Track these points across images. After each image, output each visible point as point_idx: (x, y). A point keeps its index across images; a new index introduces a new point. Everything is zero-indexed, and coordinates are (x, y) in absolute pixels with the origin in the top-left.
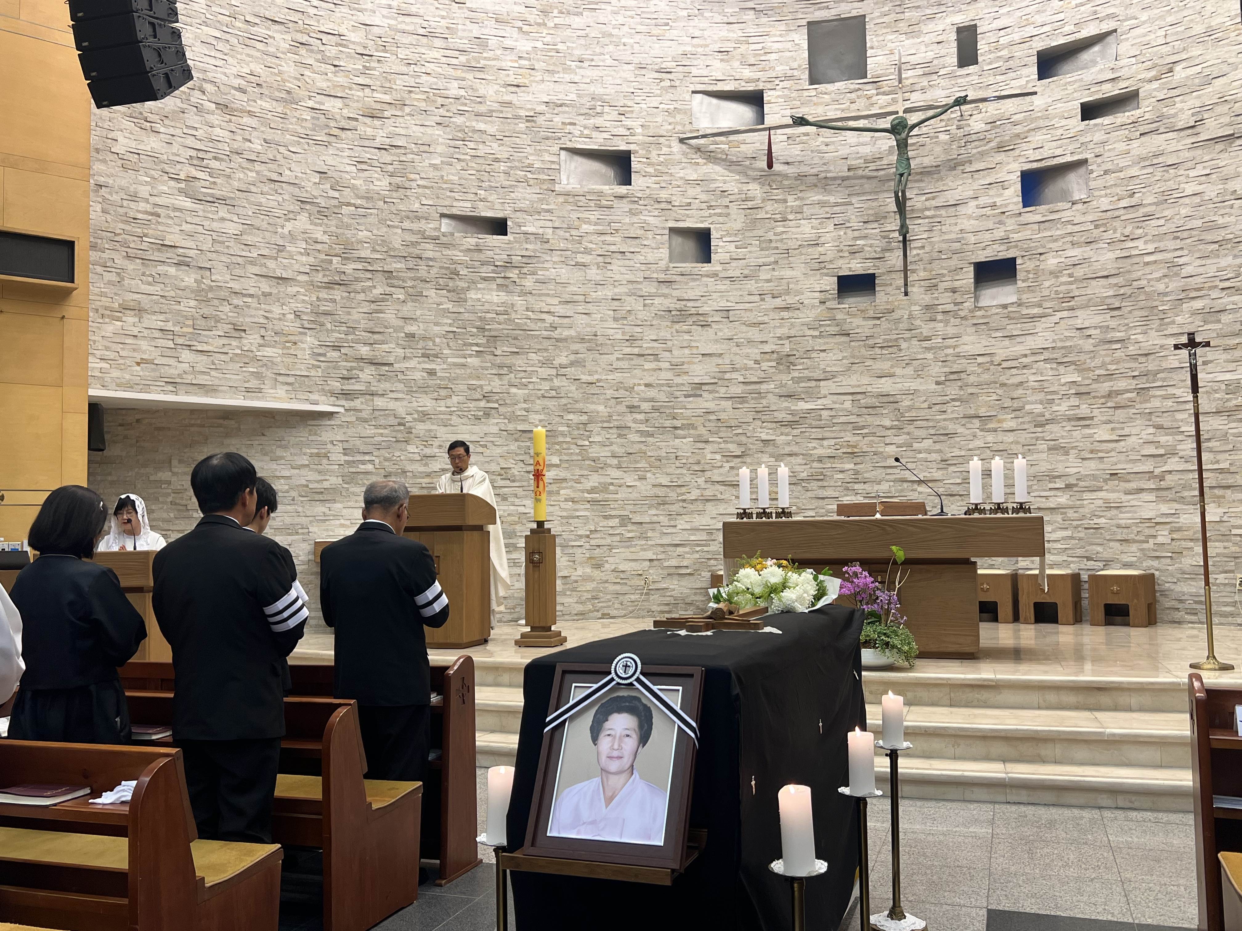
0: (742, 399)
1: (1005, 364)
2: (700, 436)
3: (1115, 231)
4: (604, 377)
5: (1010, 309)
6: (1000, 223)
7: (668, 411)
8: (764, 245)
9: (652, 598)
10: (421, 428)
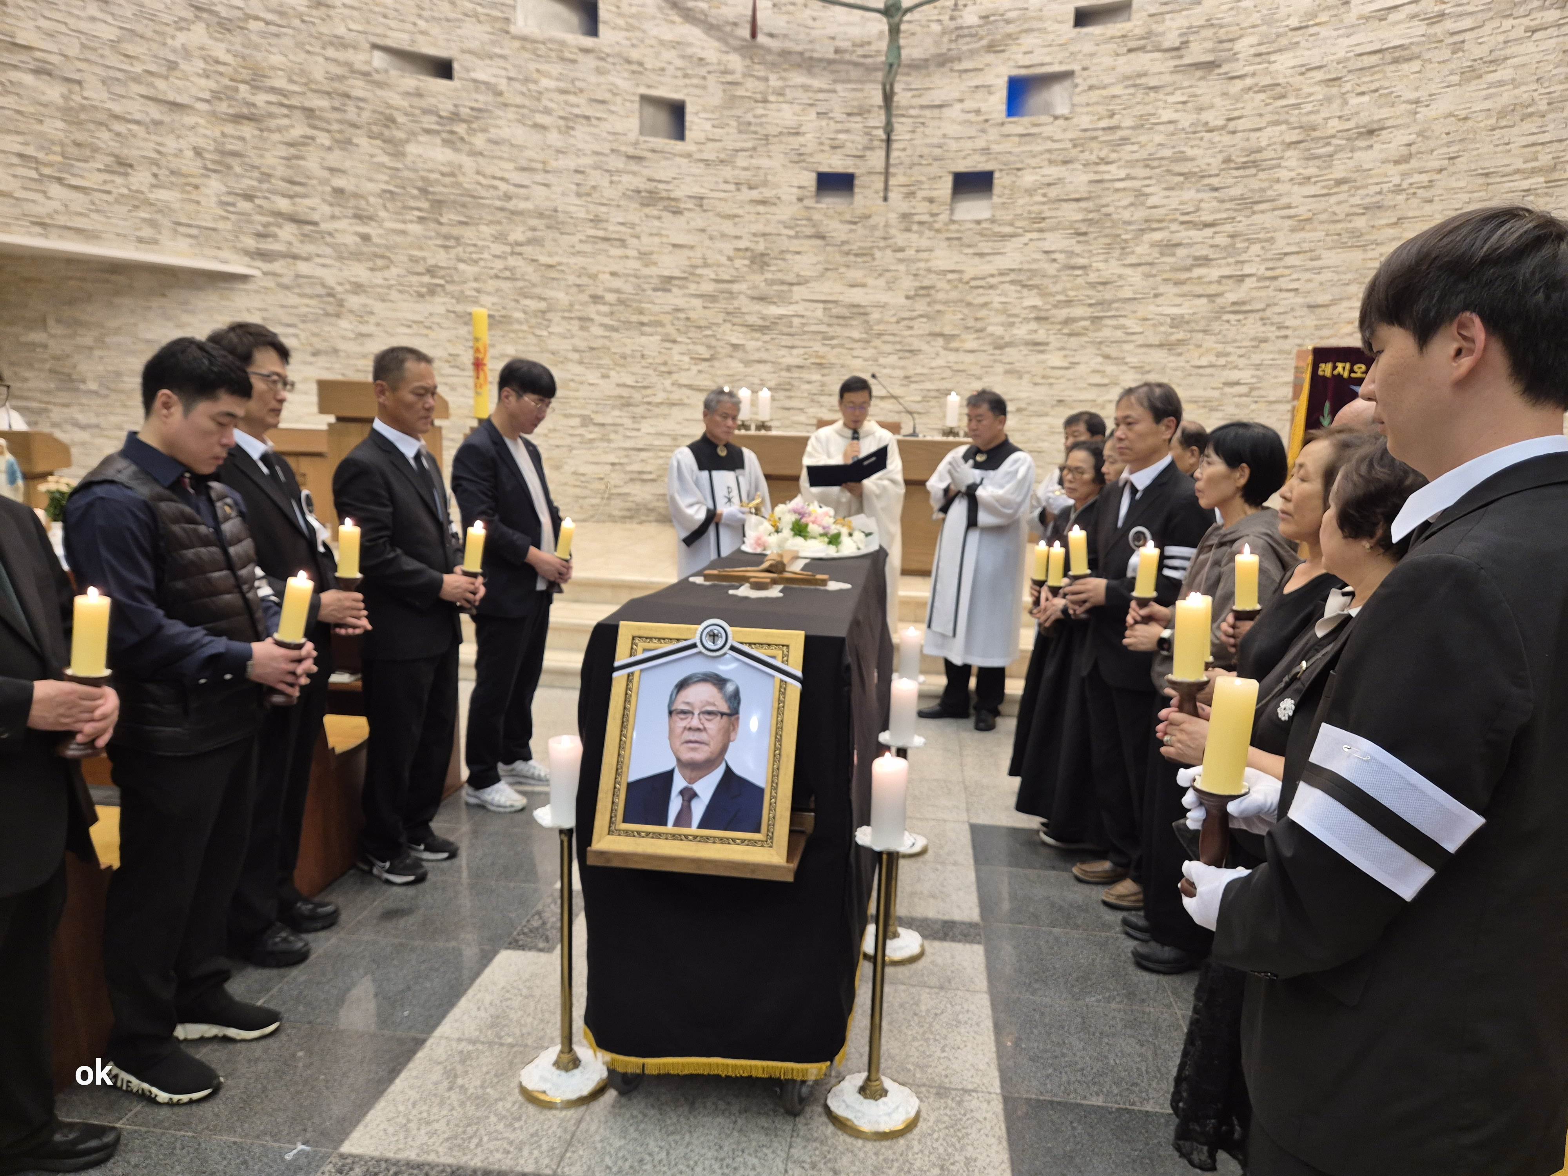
0: (712, 298)
1: (973, 283)
2: (667, 334)
3: (1091, 152)
4: (564, 260)
5: (984, 225)
6: (983, 131)
7: (635, 305)
8: (742, 128)
9: (613, 502)
10: (354, 301)
